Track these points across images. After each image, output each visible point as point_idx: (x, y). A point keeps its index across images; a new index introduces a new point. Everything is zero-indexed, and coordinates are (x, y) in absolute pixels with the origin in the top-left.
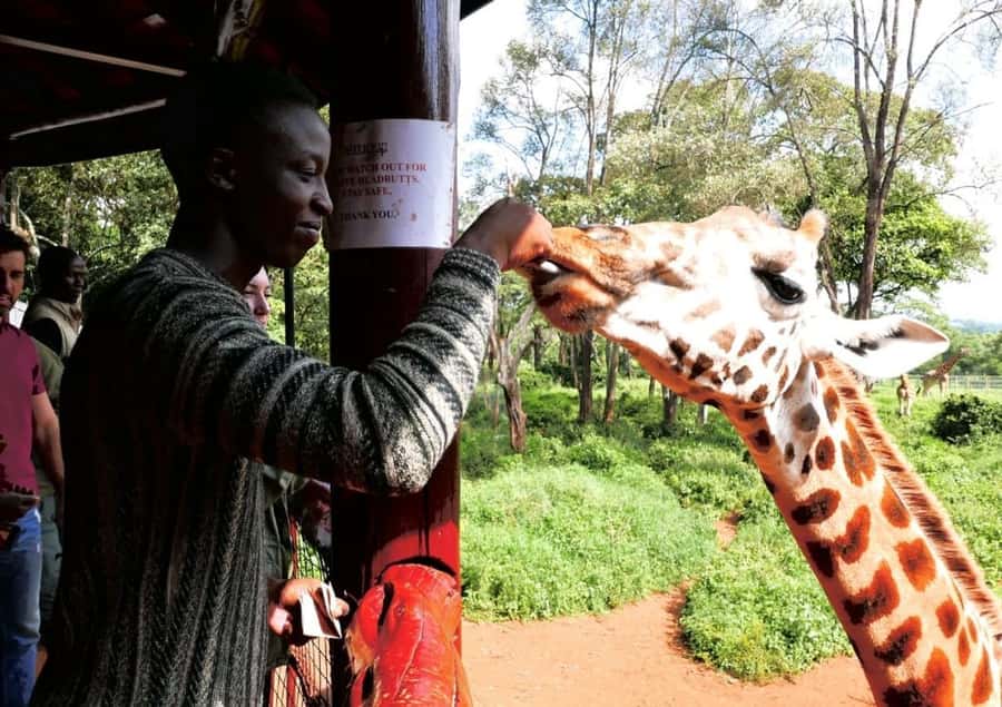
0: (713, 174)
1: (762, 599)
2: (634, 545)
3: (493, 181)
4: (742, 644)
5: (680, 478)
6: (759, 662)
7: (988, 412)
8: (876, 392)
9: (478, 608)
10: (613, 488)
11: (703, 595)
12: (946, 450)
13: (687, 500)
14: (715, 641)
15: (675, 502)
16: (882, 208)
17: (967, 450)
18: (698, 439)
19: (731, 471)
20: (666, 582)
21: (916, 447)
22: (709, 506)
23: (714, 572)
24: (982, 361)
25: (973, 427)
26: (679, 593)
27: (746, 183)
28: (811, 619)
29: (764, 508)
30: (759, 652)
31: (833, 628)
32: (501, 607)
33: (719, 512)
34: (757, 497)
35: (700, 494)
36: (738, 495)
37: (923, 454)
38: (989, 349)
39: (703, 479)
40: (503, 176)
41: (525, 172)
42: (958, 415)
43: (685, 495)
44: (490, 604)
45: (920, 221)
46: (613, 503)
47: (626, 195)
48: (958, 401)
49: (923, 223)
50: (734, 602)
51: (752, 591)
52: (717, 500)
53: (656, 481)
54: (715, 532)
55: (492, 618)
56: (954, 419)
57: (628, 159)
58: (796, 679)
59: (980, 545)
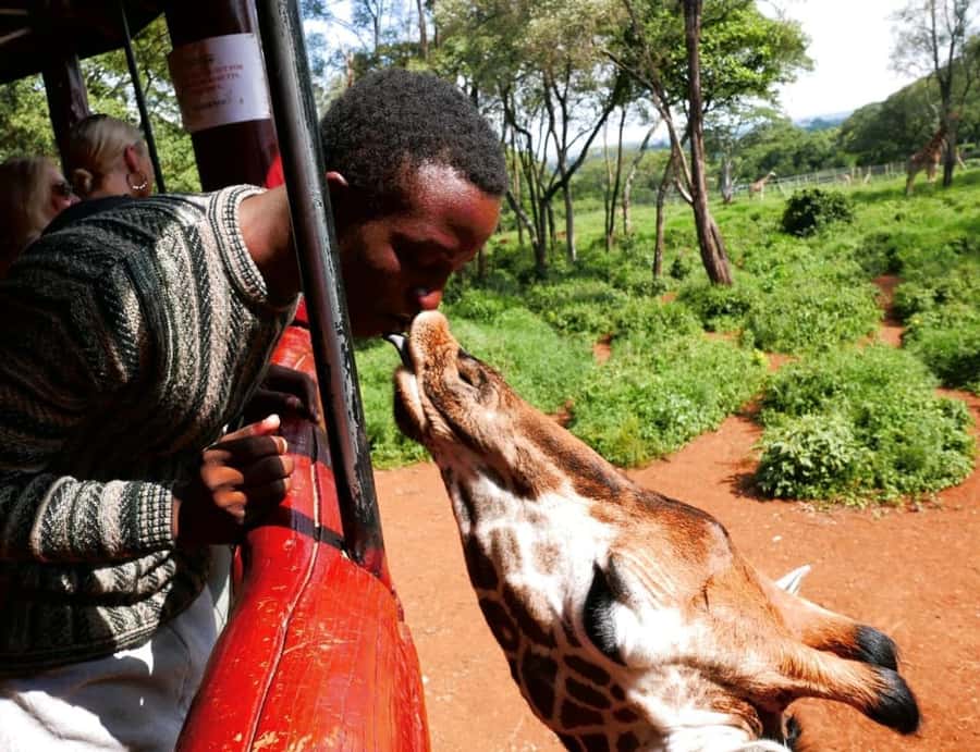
0: (537, 17)
1: (635, 399)
2: (519, 378)
3: (330, 60)
4: (622, 439)
5: (556, 313)
6: (637, 451)
7: (829, 202)
8: (734, 203)
9: (386, 458)
10: (493, 332)
11: (584, 407)
12: (795, 243)
13: (565, 331)
14: (598, 440)
15: (554, 335)
16: (698, 23)
17: (814, 239)
18: (570, 275)
19: (600, 298)
20: (553, 404)
21: (768, 246)
22: (586, 333)
23: (592, 386)
24: (830, 156)
25: (817, 218)
26: (563, 412)
27: (569, 22)
28: (677, 406)
29: (634, 324)
30: (637, 443)
31: (699, 411)
32: (407, 453)
33: (595, 337)
34: (627, 316)
35: (577, 324)
36: (611, 318)
37: (775, 250)
38: (834, 144)
39: (577, 310)
40: (339, 54)
41: (360, 45)
42: (802, 210)
43: (562, 328)
44: (398, 453)
45: (739, 30)
46: (496, 345)
47: (461, 53)
48: (800, 196)
49: (743, 31)
50: (611, 406)
51: (625, 394)
52: (592, 326)
53: (535, 321)
54: (592, 353)
55: (401, 464)
56: (800, 214)
57: (454, 15)
58: (671, 458)
59: (822, 319)
